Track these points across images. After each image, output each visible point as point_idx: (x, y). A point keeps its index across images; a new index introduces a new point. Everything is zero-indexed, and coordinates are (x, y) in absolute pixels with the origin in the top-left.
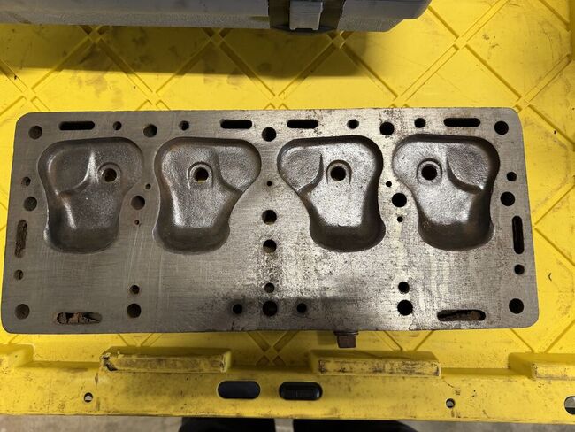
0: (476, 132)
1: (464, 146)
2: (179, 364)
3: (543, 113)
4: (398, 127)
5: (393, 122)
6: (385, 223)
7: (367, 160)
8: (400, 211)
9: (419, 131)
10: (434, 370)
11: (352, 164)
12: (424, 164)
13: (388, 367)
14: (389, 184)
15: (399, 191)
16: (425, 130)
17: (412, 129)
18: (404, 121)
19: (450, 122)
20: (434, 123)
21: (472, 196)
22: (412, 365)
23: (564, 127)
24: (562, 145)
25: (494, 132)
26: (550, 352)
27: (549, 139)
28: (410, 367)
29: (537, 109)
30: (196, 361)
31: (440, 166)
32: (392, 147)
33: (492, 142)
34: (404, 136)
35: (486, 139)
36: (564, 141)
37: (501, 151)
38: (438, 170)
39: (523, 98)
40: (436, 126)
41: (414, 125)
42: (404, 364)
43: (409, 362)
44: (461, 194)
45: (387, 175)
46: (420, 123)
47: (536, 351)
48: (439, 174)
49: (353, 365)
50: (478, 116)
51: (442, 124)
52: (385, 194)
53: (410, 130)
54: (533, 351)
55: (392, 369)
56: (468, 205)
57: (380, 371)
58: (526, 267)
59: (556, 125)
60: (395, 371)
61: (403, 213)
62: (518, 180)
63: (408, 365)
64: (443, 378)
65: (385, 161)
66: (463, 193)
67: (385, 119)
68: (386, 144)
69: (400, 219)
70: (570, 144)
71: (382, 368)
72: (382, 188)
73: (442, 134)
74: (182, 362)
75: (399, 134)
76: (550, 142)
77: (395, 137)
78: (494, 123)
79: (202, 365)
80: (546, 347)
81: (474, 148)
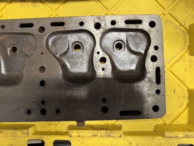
0: (140, 27)
1: (135, 33)
2: (9, 133)
3: (175, 17)
4: (103, 25)
5: (100, 23)
6: (96, 71)
7: (90, 41)
8: (103, 65)
9: (113, 27)
10: (120, 135)
11: (83, 43)
12: (117, 42)
13: (99, 134)
14: (98, 53)
15: (103, 56)
16: (116, 26)
17: (109, 26)
18: (106, 22)
19: (127, 22)
20: (120, 22)
21: (138, 57)
22: (110, 133)
23: (184, 23)
24: (183, 32)
25: (149, 26)
26: (173, 123)
27: (177, 29)
28: (109, 134)
29: (172, 15)
30: (16, 132)
31: (124, 43)
32: (100, 35)
33: (148, 31)
34: (105, 29)
35: (145, 30)
36: (184, 30)
37: (152, 36)
38: (123, 45)
39: (166, 10)
40: (121, 24)
41: (110, 24)
42: (106, 132)
43: (109, 132)
44: (133, 56)
45: (98, 48)
46: (113, 23)
47: (167, 123)
48: (123, 47)
49: (84, 133)
50: (141, 19)
51: (124, 23)
52: (97, 58)
53: (108, 26)
54: (165, 123)
55: (101, 135)
56: (136, 61)
57: (96, 136)
58: (161, 90)
59: (181, 22)
60: (102, 136)
61: (104, 66)
62: (159, 50)
63: (108, 133)
64: (124, 137)
65: (96, 42)
66: (134, 55)
67: (97, 21)
68: (97, 34)
69: (103, 69)
70: (187, 31)
71: (96, 134)
72: (95, 55)
73: (124, 28)
74: (10, 132)
75: (103, 28)
76: (178, 30)
77: (101, 30)
78: (149, 22)
79: (19, 134)
80: (171, 121)
81: (139, 34)
